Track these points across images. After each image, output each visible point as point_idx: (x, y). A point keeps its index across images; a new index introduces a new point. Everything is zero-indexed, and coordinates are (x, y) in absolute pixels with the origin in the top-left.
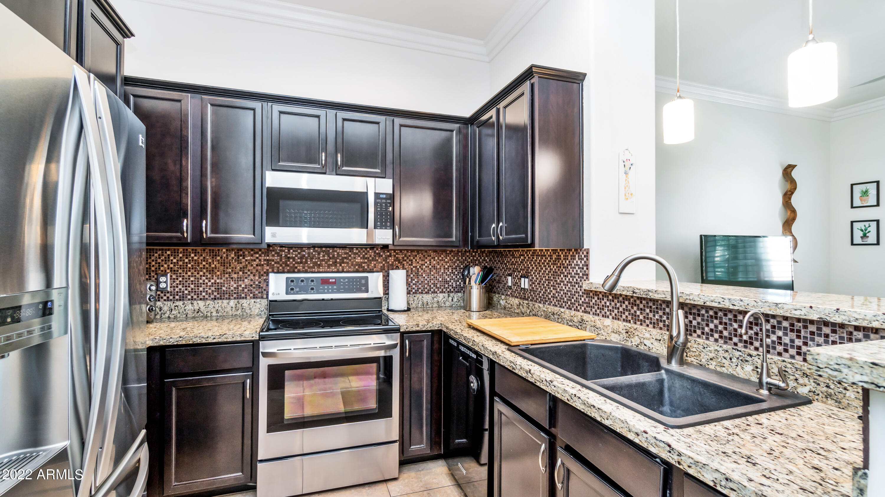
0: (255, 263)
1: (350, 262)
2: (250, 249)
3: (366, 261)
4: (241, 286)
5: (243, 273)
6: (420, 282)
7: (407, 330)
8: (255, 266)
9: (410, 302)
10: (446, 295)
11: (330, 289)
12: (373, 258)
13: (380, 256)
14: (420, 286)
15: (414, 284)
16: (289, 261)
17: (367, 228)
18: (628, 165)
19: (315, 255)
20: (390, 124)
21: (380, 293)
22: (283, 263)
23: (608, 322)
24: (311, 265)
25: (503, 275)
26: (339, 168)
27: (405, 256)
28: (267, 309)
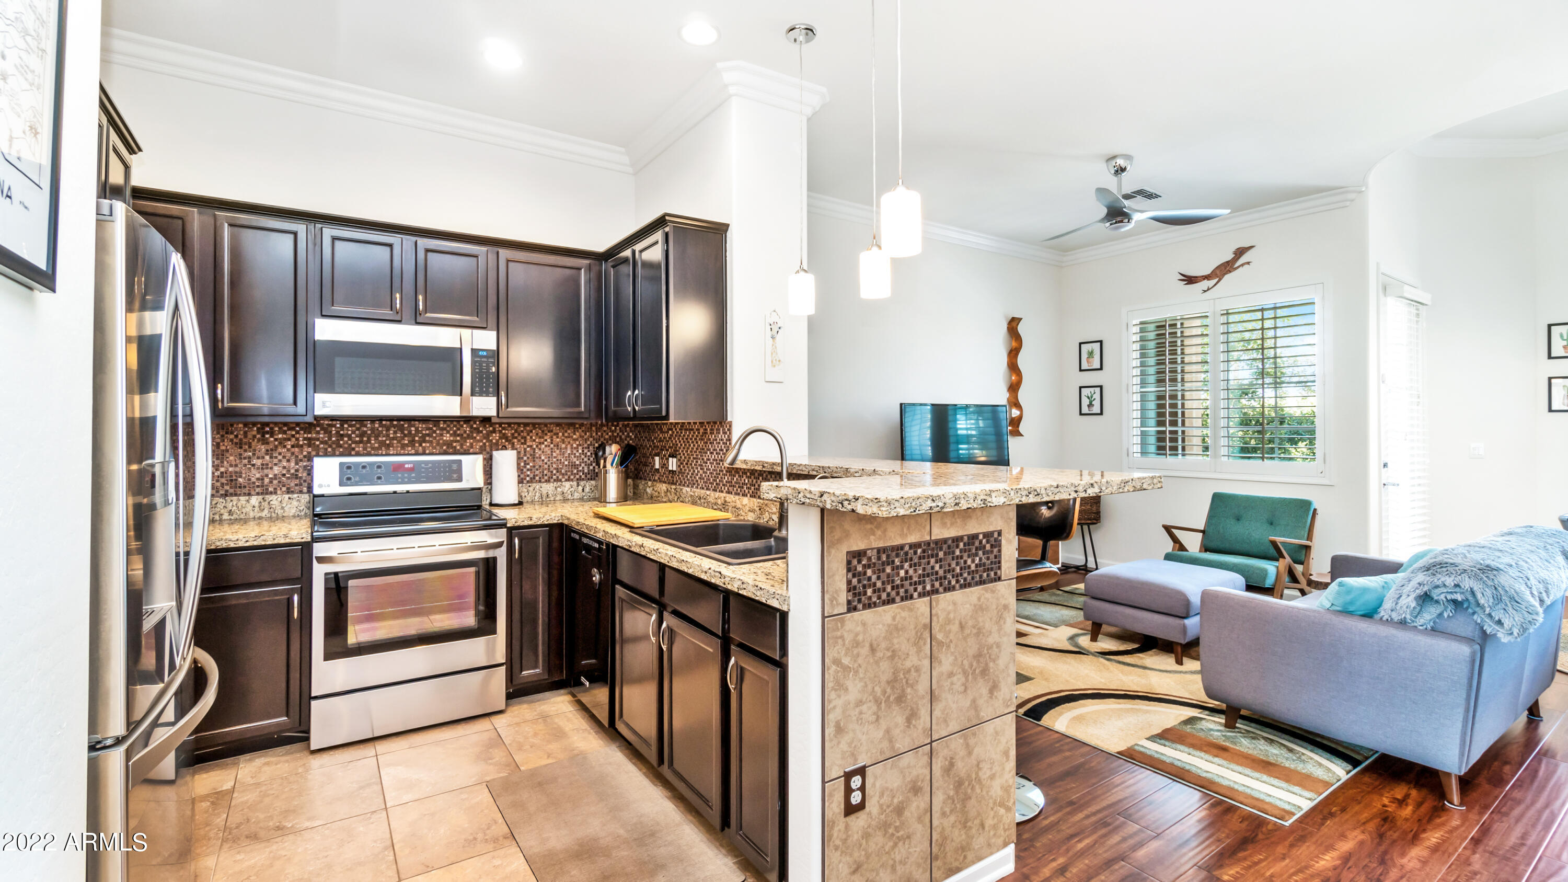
0: (289, 443)
1: (434, 441)
2: (281, 423)
3: (458, 438)
4: (267, 476)
5: (271, 457)
6: (537, 467)
7: (516, 525)
8: (289, 447)
9: (523, 494)
10: (575, 483)
11: (406, 478)
12: (468, 435)
13: (479, 432)
14: (537, 472)
15: (528, 470)
16: (343, 440)
17: (461, 395)
18: (775, 329)
19: (382, 431)
20: (492, 258)
21: (479, 482)
22: (334, 442)
23: (745, 500)
24: (376, 445)
25: (650, 455)
26: (420, 314)
27: (516, 431)
28: (309, 508)
